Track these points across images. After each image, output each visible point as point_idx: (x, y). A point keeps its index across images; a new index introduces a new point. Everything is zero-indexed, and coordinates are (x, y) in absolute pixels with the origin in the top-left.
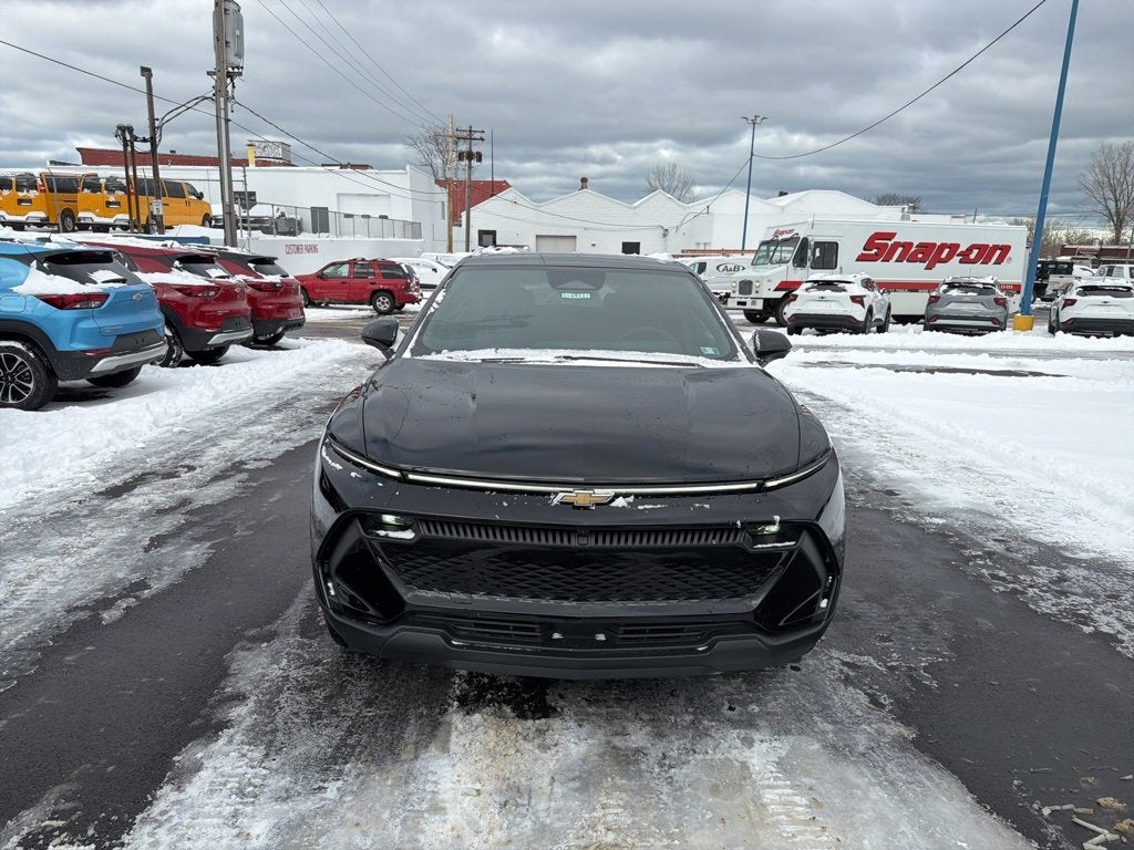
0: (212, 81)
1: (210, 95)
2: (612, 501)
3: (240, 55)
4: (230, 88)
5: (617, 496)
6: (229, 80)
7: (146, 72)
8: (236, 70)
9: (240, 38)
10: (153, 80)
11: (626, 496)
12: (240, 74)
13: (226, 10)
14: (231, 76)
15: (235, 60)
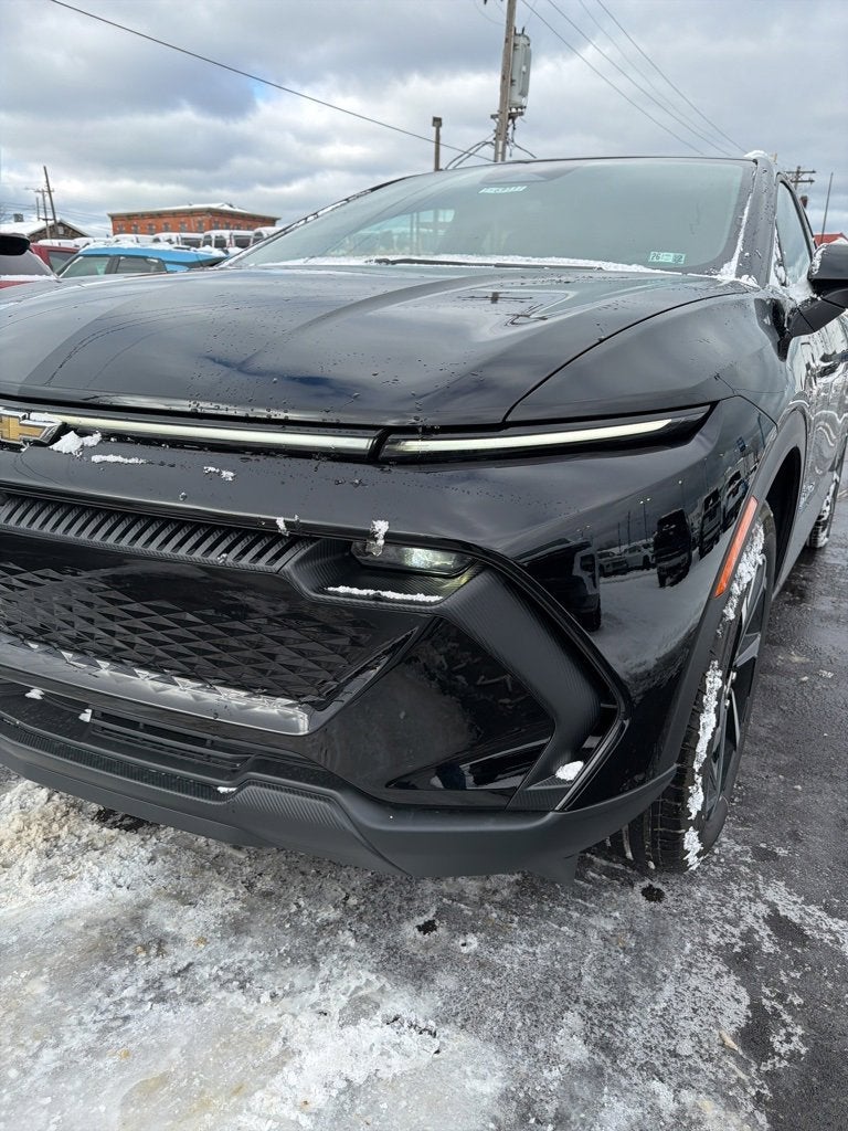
0: (494, 124)
1: (491, 139)
2: (56, 438)
3: (524, 93)
4: (510, 130)
5: (65, 429)
6: (511, 121)
7: (437, 122)
8: (520, 110)
9: (526, 75)
10: (441, 129)
11: (83, 432)
12: (522, 114)
13: (515, 45)
14: (512, 117)
15: (517, 99)
